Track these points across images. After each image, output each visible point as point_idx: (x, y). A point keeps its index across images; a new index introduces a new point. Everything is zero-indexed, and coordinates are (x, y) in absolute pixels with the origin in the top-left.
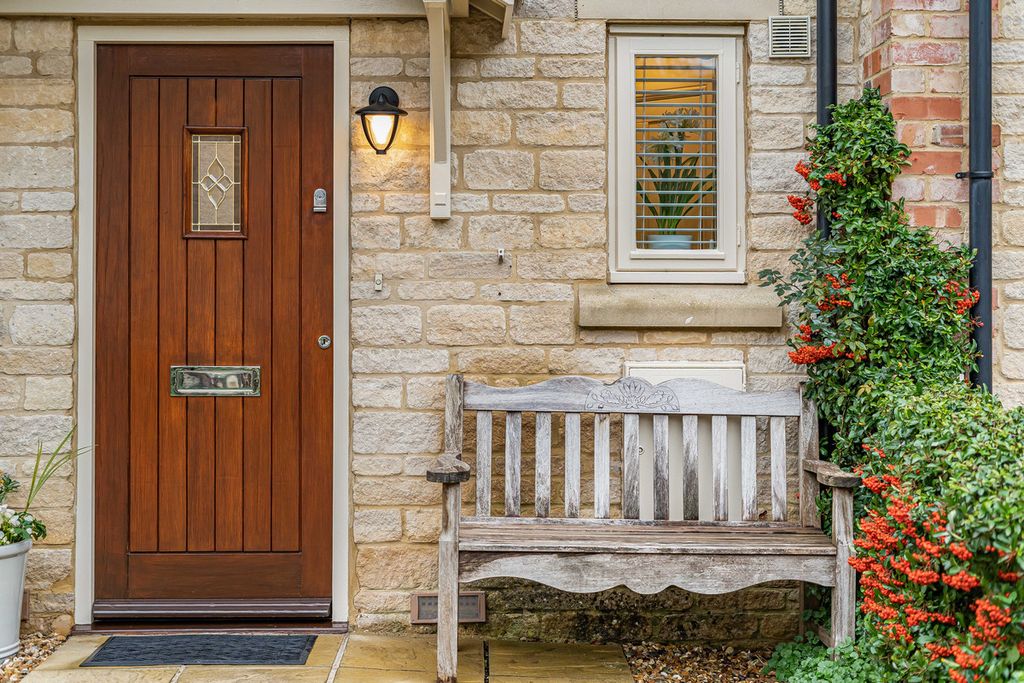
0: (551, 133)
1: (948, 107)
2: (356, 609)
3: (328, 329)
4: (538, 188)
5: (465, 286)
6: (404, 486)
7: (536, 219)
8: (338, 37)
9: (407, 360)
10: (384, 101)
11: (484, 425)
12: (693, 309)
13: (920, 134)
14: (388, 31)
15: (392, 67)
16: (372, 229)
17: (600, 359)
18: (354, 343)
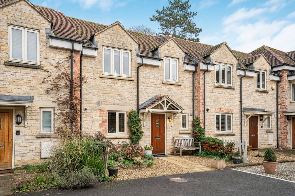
0: (178, 120)
1: (203, 120)
2: (167, 153)
3: (165, 134)
4: (177, 124)
5: (173, 131)
6: (170, 145)
7: (177, 126)
8: (165, 113)
9: (170, 136)
10: (169, 118)
11: (176, 140)
12: (186, 132)
13: (201, 121)
14: (169, 113)
15: (169, 116)
16: (168, 127)
17: (181, 136)
18: (167, 135)
